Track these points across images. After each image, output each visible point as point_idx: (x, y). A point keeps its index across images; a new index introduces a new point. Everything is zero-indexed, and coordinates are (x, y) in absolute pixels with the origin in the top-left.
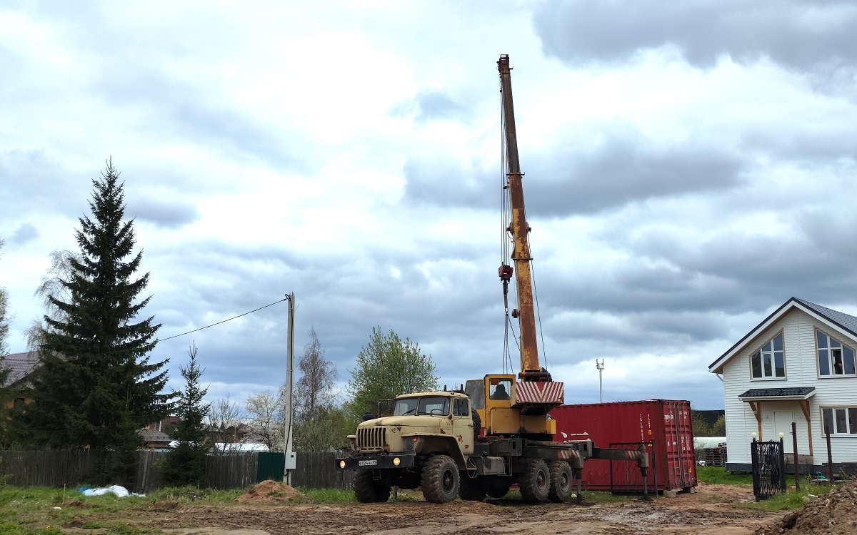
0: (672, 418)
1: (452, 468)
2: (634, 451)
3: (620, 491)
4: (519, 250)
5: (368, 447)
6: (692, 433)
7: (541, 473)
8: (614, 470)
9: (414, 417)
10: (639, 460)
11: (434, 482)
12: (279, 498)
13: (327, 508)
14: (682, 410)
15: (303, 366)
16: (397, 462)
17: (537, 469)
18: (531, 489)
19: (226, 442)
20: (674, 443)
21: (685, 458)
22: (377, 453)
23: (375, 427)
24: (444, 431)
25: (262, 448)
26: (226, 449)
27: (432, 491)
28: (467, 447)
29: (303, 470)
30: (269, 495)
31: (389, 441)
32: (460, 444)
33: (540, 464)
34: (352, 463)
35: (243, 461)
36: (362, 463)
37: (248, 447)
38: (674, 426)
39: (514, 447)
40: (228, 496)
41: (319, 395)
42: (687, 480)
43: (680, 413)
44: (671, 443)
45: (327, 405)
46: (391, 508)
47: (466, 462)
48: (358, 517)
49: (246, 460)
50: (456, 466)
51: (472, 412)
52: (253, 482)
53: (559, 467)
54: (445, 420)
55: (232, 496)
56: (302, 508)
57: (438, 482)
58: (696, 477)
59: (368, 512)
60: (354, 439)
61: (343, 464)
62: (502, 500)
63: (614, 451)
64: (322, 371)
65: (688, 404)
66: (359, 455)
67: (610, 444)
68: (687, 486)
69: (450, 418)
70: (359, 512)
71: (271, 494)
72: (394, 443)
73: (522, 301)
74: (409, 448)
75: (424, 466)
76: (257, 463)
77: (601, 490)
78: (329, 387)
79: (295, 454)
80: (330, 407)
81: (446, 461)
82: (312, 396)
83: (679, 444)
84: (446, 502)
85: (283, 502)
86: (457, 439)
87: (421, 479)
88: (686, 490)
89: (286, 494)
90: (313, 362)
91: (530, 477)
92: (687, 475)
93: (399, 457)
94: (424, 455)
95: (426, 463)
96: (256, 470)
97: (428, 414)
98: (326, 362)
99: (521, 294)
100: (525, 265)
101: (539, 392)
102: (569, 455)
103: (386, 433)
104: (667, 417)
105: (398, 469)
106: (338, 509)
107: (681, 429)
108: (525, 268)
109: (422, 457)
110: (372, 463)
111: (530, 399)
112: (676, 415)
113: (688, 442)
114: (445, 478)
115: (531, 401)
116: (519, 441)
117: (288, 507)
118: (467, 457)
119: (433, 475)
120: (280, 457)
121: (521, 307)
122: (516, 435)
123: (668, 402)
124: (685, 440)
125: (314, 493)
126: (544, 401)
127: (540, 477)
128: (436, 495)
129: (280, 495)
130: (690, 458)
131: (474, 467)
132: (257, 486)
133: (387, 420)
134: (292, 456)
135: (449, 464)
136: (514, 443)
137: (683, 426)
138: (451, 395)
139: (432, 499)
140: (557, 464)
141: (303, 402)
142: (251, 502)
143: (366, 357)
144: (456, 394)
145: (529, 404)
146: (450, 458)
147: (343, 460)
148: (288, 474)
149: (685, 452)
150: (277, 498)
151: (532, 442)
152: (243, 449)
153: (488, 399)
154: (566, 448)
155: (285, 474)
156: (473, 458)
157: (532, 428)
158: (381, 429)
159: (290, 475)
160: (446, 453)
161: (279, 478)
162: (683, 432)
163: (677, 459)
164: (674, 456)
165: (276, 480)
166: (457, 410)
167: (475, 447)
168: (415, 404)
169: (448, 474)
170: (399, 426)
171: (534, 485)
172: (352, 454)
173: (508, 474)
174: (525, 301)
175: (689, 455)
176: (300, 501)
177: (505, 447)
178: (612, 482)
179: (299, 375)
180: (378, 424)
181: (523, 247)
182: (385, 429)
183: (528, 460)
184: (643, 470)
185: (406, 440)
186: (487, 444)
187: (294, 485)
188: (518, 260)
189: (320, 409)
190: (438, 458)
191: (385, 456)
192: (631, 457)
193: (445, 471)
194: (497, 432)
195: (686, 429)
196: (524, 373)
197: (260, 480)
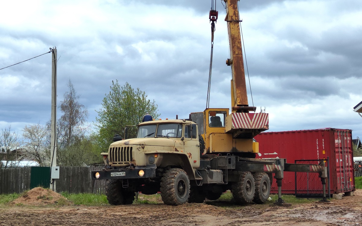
0: (340, 142)
1: (185, 178)
2: (316, 165)
3: (302, 195)
4: (231, 14)
5: (118, 162)
6: (352, 153)
7: (249, 182)
8: (298, 180)
9: (154, 139)
10: (320, 172)
11: (170, 189)
12: (47, 201)
13: (86, 210)
14: (346, 136)
15: (63, 108)
16: (141, 173)
17: (246, 179)
18: (241, 194)
19: (8, 160)
20: (341, 160)
21: (348, 171)
22: (125, 167)
23: (124, 146)
24: (178, 149)
25: (35, 164)
26: (8, 165)
27: (169, 196)
28: (195, 162)
29: (64, 179)
30: (38, 198)
31: (135, 157)
32: (190, 159)
33: (248, 175)
34: (105, 175)
35: (20, 173)
36: (113, 174)
37: (24, 163)
38: (341, 148)
39: (230, 163)
40: (7, 199)
41: (75, 128)
42: (349, 187)
43: (345, 138)
44: (339, 160)
45: (80, 135)
46: (138, 209)
47: (194, 173)
48: (113, 217)
49: (22, 172)
50: (187, 177)
51: (199, 136)
52: (27, 189)
53: (261, 177)
54: (178, 141)
55: (11, 199)
56: (66, 209)
57: (174, 189)
58: (354, 184)
59: (120, 214)
60: (106, 156)
61: (98, 175)
62: (217, 202)
63: (301, 166)
64: (77, 112)
65: (350, 132)
66: (111, 168)
67: (296, 161)
68: (349, 191)
69: (182, 140)
70: (113, 213)
71: (41, 198)
72: (139, 159)
73: (234, 52)
74: (151, 163)
75: (162, 177)
76: (30, 174)
77: (287, 194)
78: (82, 122)
79: (58, 168)
80: (82, 137)
81: (180, 173)
82: (70, 129)
83: (344, 160)
84: (179, 204)
85: (50, 204)
86: (188, 156)
87: (160, 187)
88: (347, 194)
89: (52, 198)
90: (70, 105)
91: (241, 185)
92: (349, 183)
93: (143, 170)
94: (162, 168)
95: (164, 174)
96: (29, 179)
97: (165, 137)
98: (80, 105)
99: (233, 47)
100: (236, 25)
101: (250, 120)
102: (272, 168)
103: (133, 150)
104: (336, 141)
105: (142, 180)
106: (94, 211)
107: (346, 150)
108: (236, 28)
109: (161, 170)
110: (122, 174)
111: (243, 126)
112: (342, 139)
113: (350, 159)
114: (179, 186)
115: (243, 127)
116: (233, 158)
117: (54, 209)
118: (195, 169)
119: (170, 183)
120: (47, 171)
121: (233, 57)
122: (231, 154)
123: (338, 130)
124: (348, 158)
125: (73, 196)
126: (253, 128)
127: (248, 185)
128: (172, 199)
129: (48, 199)
130: (351, 171)
131: (200, 177)
132: (29, 191)
133: (132, 141)
134: (57, 169)
135: (182, 175)
136: (230, 159)
137: (347, 148)
138: (183, 122)
139: (169, 201)
140: (260, 176)
141: (63, 133)
142: (24, 203)
143: (108, 101)
144: (187, 122)
145: (241, 130)
146: (183, 171)
147: (98, 172)
148: (53, 183)
149: (348, 166)
150: (45, 201)
151: (242, 159)
152: (20, 165)
153: (207, 127)
154: (270, 164)
155: (51, 182)
156: (199, 171)
157: (242, 148)
158: (128, 148)
159: (55, 183)
160: (180, 167)
161: (46, 186)
162: (347, 152)
163: (342, 172)
164: (341, 169)
165: (44, 187)
166: (187, 134)
167: (201, 162)
168: (154, 129)
169: (181, 183)
170: (143, 146)
171: (244, 191)
172: (105, 167)
173: (225, 183)
174: (236, 53)
175: (350, 169)
176: (62, 204)
177: (223, 162)
178: (296, 188)
179: (60, 114)
180: (125, 144)
181: (235, 12)
182: (131, 148)
183: (239, 172)
184: (323, 179)
185: (149, 157)
186: (208, 160)
187: (58, 191)
188: (231, 22)
189: (75, 137)
190: (174, 171)
191: (132, 169)
192: (314, 170)
193: (179, 180)
194: (215, 151)
195: (349, 150)
196: (236, 106)
197: (32, 187)
